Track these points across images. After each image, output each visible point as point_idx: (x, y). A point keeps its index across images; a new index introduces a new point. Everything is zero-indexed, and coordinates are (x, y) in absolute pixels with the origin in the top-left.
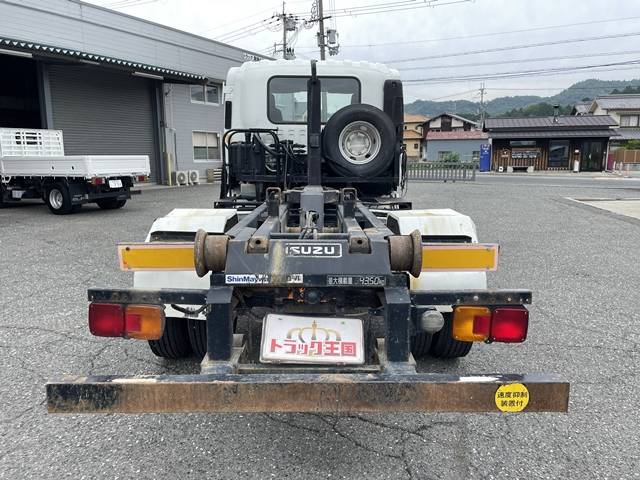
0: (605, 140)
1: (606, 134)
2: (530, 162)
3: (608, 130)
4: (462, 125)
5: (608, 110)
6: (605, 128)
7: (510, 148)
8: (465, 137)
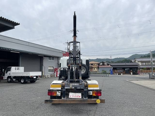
0: (137, 68)
1: (137, 67)
2: (122, 72)
3: (137, 66)
4: (107, 64)
5: (138, 61)
6: (137, 65)
7: (117, 69)
8: (107, 67)
